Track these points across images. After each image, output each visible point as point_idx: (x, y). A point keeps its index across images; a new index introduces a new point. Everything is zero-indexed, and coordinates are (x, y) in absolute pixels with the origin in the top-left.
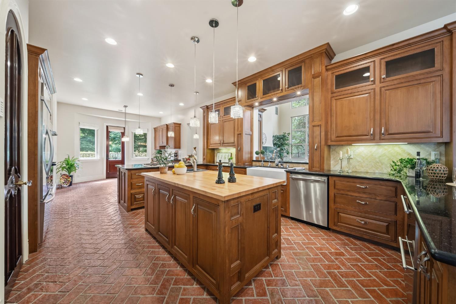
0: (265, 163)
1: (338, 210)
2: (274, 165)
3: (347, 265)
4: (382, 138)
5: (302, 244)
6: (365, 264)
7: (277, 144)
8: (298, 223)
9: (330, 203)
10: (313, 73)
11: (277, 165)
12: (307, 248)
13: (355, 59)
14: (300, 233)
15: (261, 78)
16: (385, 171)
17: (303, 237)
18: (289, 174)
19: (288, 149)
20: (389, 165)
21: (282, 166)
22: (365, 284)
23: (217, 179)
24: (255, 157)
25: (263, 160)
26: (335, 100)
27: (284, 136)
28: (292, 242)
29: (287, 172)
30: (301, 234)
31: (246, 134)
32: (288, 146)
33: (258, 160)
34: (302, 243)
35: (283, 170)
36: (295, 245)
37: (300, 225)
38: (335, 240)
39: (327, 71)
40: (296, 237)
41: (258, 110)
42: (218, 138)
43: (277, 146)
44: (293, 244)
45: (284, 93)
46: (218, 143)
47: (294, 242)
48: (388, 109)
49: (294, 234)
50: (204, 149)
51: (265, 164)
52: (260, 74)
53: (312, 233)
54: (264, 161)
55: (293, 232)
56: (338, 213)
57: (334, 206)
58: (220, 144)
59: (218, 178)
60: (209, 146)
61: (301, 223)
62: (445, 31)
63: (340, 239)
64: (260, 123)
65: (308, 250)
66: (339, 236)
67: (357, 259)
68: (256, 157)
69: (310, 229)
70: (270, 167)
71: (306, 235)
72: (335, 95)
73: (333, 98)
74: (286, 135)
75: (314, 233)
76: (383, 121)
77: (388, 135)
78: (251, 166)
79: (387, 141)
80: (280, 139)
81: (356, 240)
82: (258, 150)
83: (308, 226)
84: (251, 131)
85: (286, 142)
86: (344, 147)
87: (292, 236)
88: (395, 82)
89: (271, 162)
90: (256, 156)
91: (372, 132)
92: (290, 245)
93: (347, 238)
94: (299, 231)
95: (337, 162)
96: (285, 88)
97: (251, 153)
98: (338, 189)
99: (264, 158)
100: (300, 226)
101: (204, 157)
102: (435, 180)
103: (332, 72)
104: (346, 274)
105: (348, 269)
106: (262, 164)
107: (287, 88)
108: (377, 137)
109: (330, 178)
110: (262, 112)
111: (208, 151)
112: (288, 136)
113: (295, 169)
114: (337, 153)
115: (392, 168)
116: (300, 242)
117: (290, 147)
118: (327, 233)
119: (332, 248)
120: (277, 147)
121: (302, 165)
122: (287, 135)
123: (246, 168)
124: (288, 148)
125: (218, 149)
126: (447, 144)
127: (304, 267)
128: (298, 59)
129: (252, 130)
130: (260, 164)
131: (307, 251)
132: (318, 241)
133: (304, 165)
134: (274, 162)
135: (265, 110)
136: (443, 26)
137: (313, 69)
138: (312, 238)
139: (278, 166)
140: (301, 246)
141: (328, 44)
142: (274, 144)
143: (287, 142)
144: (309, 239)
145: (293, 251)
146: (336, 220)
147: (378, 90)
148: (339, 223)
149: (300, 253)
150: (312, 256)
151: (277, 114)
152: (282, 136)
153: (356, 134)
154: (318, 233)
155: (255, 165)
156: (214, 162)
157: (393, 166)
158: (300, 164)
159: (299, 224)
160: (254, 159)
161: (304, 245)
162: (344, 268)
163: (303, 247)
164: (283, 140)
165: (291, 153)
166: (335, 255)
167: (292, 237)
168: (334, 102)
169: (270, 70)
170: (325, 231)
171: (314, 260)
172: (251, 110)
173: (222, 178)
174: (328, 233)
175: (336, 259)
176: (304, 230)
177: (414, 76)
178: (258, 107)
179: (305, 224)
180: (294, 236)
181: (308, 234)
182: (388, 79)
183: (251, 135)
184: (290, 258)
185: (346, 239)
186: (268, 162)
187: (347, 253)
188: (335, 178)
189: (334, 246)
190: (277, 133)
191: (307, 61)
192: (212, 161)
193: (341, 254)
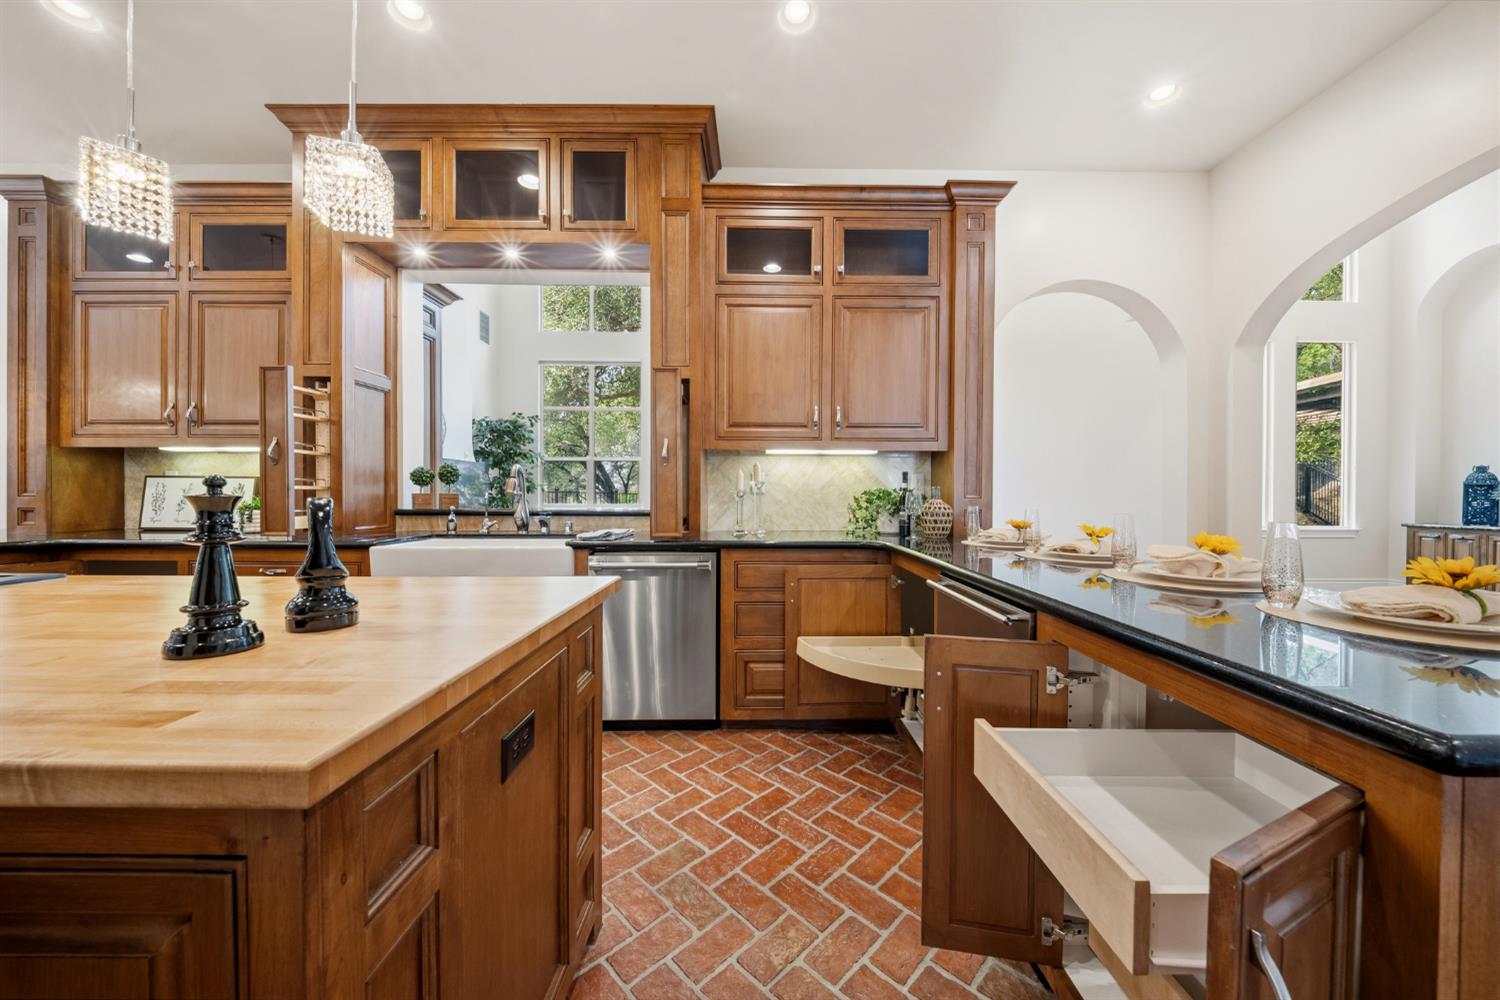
0: (463, 520)
1: (747, 654)
2: (509, 525)
3: (807, 827)
4: (836, 436)
5: (657, 816)
6: (840, 803)
7: (490, 453)
8: (619, 735)
9: (722, 640)
10: (664, 195)
11: (525, 526)
12: (682, 824)
13: (778, 194)
14: (639, 774)
15: (448, 140)
16: (834, 526)
17: (655, 785)
18: (583, 553)
19: (531, 474)
20: (845, 510)
21: (544, 530)
22: (870, 871)
23: (183, 622)
24: (408, 494)
25: (452, 508)
26: (729, 305)
27: (517, 426)
28: (623, 824)
29: (576, 547)
30: (642, 776)
31: (357, 383)
32: (533, 461)
33: (428, 508)
34: (658, 811)
35: (560, 545)
36: (638, 831)
37: (627, 744)
38: (747, 757)
39: (704, 203)
40: (629, 797)
41: (420, 286)
42: (155, 391)
43: (491, 459)
44: (630, 830)
45: (554, 235)
46: (157, 417)
47: (631, 824)
48: (849, 357)
49: (619, 789)
50: (23, 449)
51: (465, 525)
52: (442, 117)
53: (674, 756)
54: (458, 513)
55: (614, 781)
56: (746, 663)
57: (736, 643)
58: (174, 423)
59: (195, 615)
60: (74, 434)
61: (627, 732)
62: (943, 196)
63: (755, 747)
64: (432, 347)
65: (685, 831)
66: (749, 735)
67: (818, 796)
68: (415, 497)
69: (665, 743)
70: (488, 535)
71: (659, 775)
72: (727, 289)
73: (723, 301)
74: (521, 421)
75: (683, 756)
76: (839, 391)
77: (848, 427)
78: (388, 534)
79: (846, 443)
80: (500, 437)
81: (793, 735)
82: (422, 465)
83: (656, 736)
84: (386, 373)
85: (522, 447)
86: (743, 459)
87: (615, 801)
88: (863, 291)
89: (492, 514)
90: (417, 489)
91: (816, 418)
92: (619, 843)
93: (770, 735)
94: (632, 770)
95: (725, 507)
96: (562, 217)
97: (390, 477)
98: (747, 589)
99: (454, 499)
100: (632, 747)
101: (22, 502)
102: (934, 537)
103: (719, 214)
104: (818, 865)
105: (816, 844)
106: (452, 525)
107: (569, 217)
108: (826, 432)
109: (723, 554)
110: (443, 304)
111: (63, 463)
112: (532, 425)
113: (609, 535)
114: (724, 476)
115: (852, 516)
116: (651, 810)
117: (537, 466)
118: (717, 739)
119: (750, 789)
120: (491, 463)
121: (618, 520)
122: (529, 423)
123: (365, 548)
124: (532, 468)
125: (154, 452)
126: (936, 457)
127: (698, 919)
128: (611, 119)
129: (391, 366)
130: (440, 524)
131: (686, 837)
132: (702, 780)
133: (627, 519)
134: (512, 514)
135: (455, 297)
136: (943, 184)
137: (663, 178)
138: (682, 776)
139: (527, 530)
140: (661, 827)
141: (711, 110)
142: (478, 453)
143: (525, 448)
144: (674, 785)
145: (641, 864)
146: (740, 690)
147: (828, 301)
148: (748, 697)
149: (665, 860)
150: (706, 849)
151: (485, 338)
152: (508, 424)
153: (780, 421)
154: (694, 752)
155: (408, 533)
156: (118, 528)
157: (854, 511)
158: (613, 518)
159: (623, 741)
160: (406, 504)
161: (669, 819)
162: (805, 843)
163: (667, 829)
164: (514, 440)
165: (539, 488)
166: (765, 809)
167: (616, 804)
168: (724, 311)
169: (492, 118)
170: (708, 735)
171: (717, 864)
172: (386, 277)
173: (236, 611)
174: (719, 737)
175: (774, 822)
176: (647, 756)
177: (897, 286)
178: (419, 273)
179: (643, 732)
180: (624, 797)
181: (665, 766)
182: (849, 278)
183: (386, 393)
184: (636, 901)
185: (769, 740)
186: (482, 514)
187: (790, 788)
188: (737, 555)
189: (753, 778)
190: (489, 413)
191: (645, 143)
192: (106, 525)
193: (779, 798)
